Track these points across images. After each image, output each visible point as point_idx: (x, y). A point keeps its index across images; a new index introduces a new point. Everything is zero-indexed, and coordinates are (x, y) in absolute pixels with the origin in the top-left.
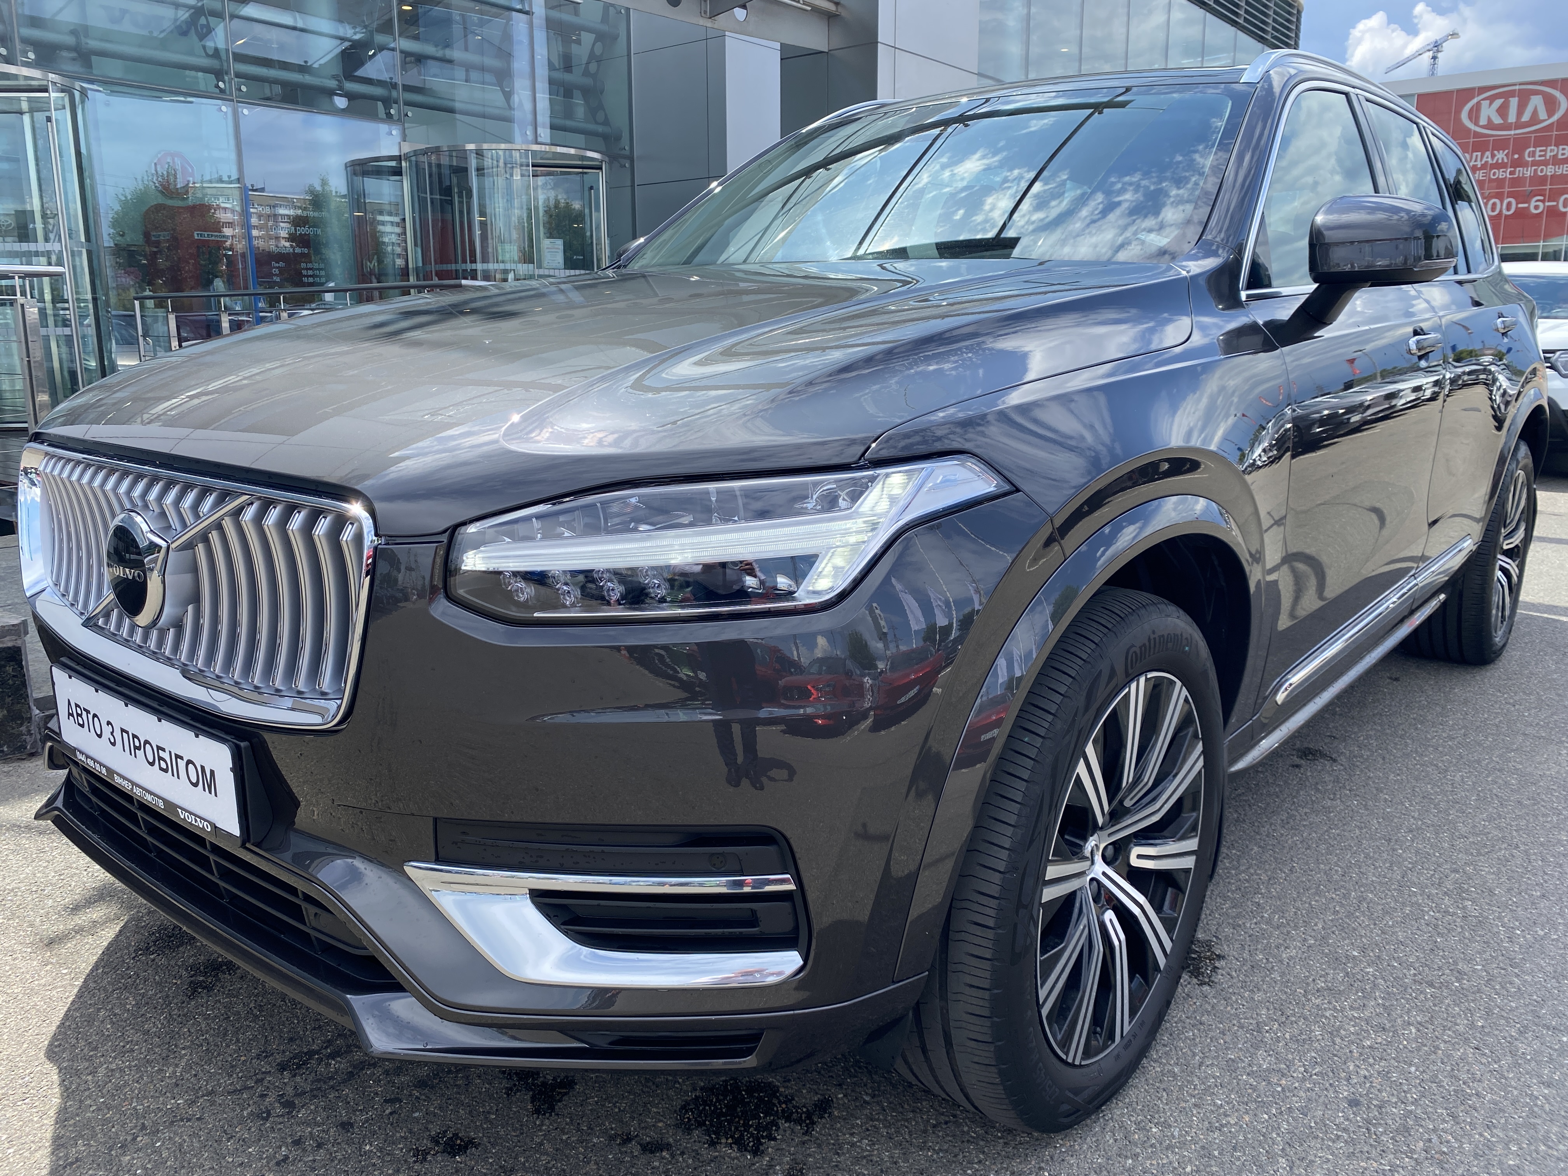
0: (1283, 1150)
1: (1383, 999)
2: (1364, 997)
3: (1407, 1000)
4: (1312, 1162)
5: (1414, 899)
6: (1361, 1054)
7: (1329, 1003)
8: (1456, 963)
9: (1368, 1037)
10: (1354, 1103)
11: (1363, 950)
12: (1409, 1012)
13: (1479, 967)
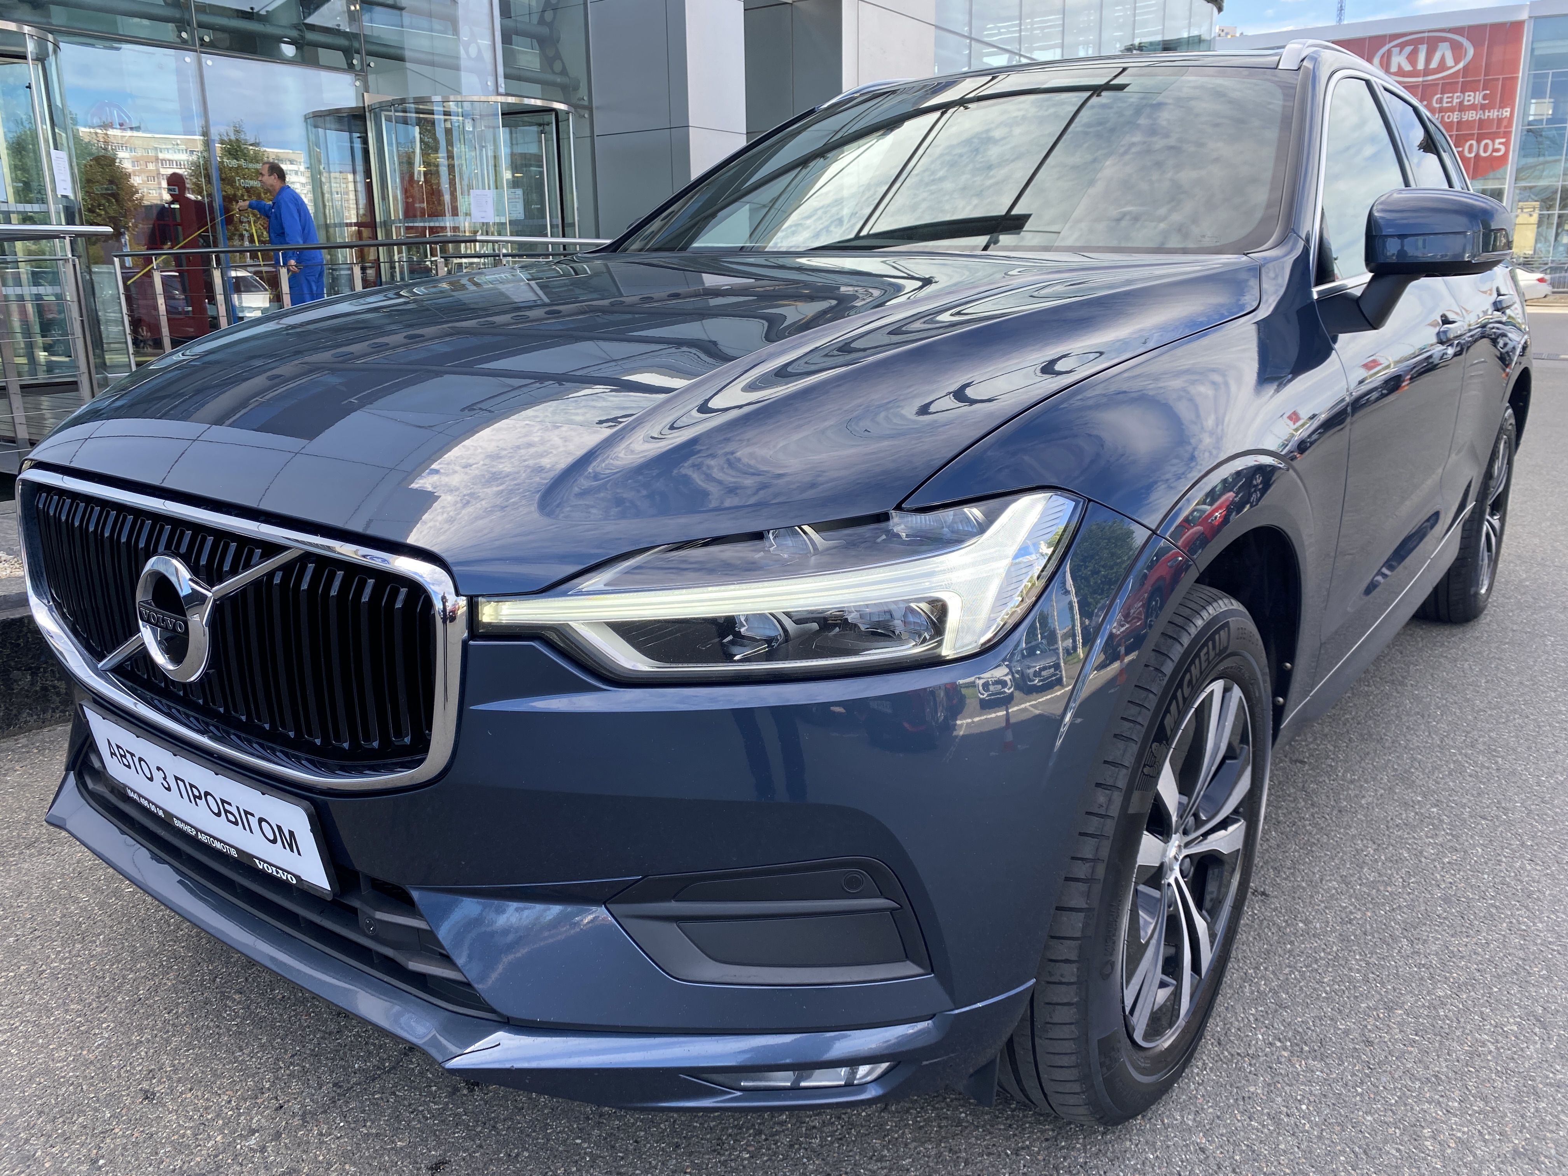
0: (1402, 933)
1: (1450, 829)
2: (1434, 829)
3: (1469, 830)
4: (1425, 940)
5: (1455, 758)
6: (1443, 868)
7: (1408, 833)
8: (1499, 802)
9: (1445, 856)
10: (1446, 900)
11: (1425, 796)
12: (1472, 837)
13: (1519, 805)
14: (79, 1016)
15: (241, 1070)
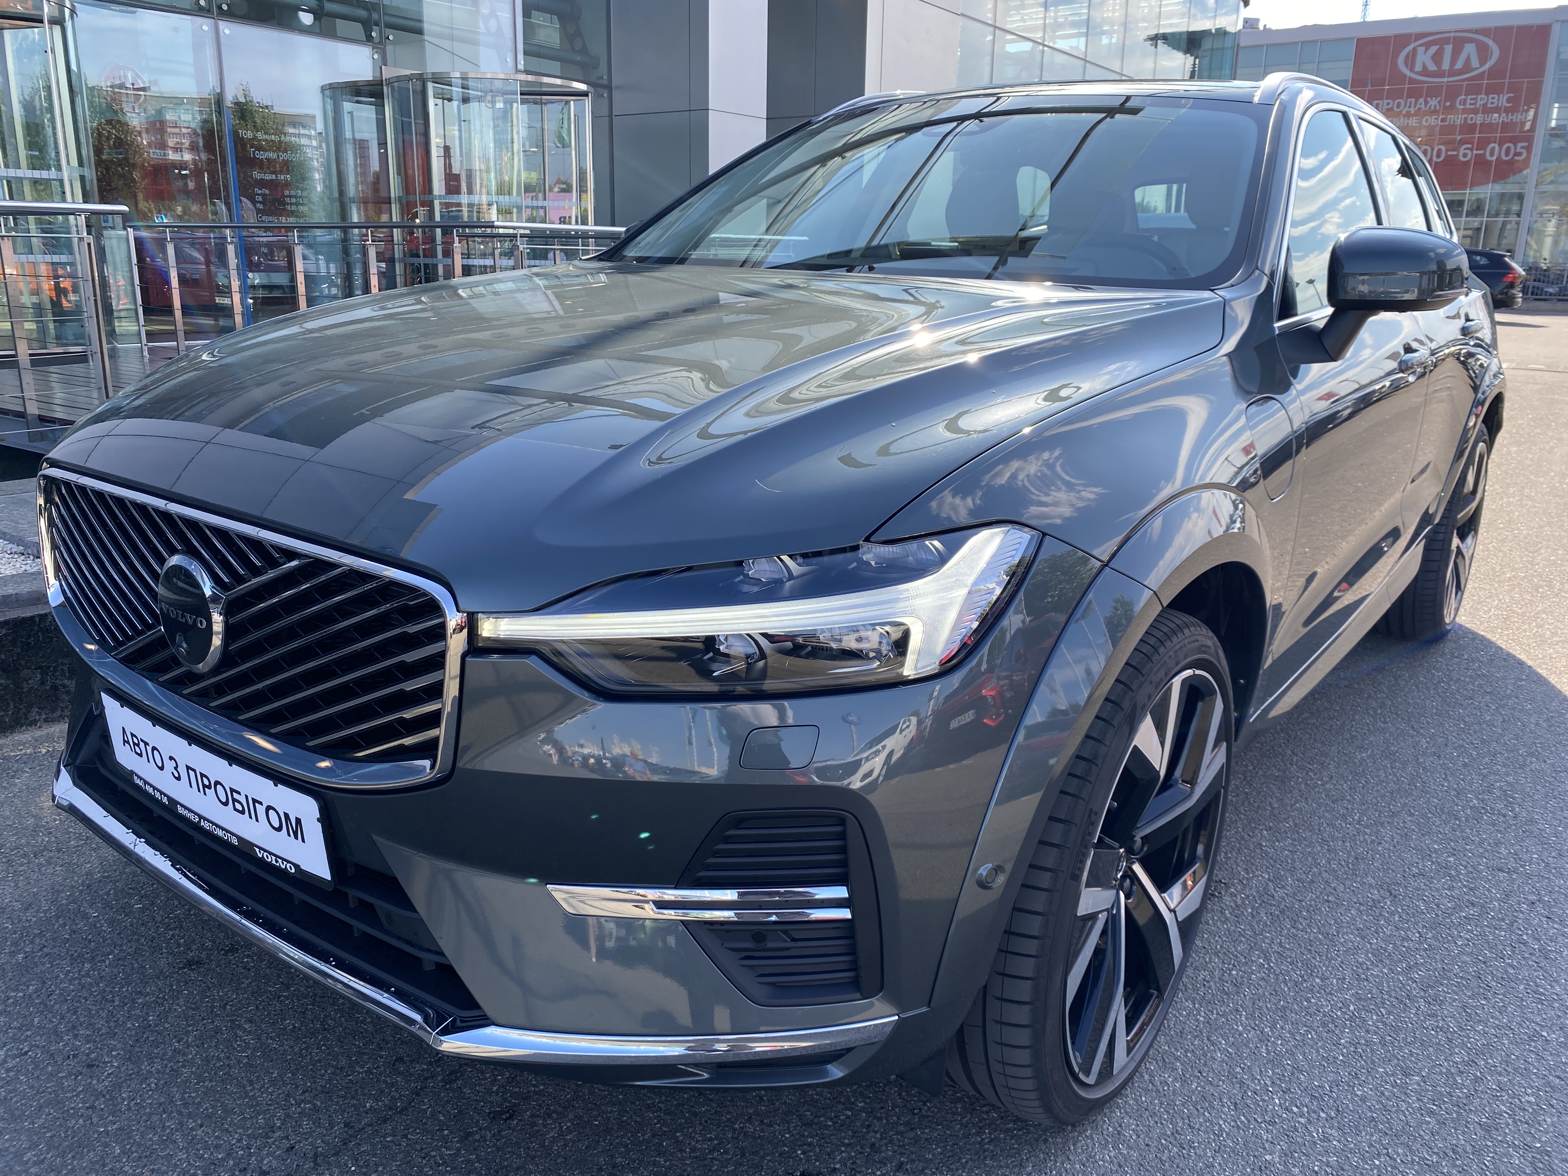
14: (88, 1042)
15: (252, 1106)
